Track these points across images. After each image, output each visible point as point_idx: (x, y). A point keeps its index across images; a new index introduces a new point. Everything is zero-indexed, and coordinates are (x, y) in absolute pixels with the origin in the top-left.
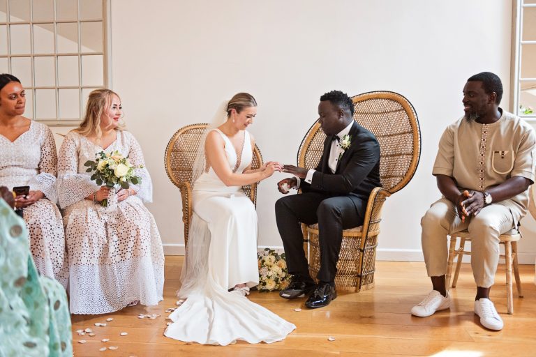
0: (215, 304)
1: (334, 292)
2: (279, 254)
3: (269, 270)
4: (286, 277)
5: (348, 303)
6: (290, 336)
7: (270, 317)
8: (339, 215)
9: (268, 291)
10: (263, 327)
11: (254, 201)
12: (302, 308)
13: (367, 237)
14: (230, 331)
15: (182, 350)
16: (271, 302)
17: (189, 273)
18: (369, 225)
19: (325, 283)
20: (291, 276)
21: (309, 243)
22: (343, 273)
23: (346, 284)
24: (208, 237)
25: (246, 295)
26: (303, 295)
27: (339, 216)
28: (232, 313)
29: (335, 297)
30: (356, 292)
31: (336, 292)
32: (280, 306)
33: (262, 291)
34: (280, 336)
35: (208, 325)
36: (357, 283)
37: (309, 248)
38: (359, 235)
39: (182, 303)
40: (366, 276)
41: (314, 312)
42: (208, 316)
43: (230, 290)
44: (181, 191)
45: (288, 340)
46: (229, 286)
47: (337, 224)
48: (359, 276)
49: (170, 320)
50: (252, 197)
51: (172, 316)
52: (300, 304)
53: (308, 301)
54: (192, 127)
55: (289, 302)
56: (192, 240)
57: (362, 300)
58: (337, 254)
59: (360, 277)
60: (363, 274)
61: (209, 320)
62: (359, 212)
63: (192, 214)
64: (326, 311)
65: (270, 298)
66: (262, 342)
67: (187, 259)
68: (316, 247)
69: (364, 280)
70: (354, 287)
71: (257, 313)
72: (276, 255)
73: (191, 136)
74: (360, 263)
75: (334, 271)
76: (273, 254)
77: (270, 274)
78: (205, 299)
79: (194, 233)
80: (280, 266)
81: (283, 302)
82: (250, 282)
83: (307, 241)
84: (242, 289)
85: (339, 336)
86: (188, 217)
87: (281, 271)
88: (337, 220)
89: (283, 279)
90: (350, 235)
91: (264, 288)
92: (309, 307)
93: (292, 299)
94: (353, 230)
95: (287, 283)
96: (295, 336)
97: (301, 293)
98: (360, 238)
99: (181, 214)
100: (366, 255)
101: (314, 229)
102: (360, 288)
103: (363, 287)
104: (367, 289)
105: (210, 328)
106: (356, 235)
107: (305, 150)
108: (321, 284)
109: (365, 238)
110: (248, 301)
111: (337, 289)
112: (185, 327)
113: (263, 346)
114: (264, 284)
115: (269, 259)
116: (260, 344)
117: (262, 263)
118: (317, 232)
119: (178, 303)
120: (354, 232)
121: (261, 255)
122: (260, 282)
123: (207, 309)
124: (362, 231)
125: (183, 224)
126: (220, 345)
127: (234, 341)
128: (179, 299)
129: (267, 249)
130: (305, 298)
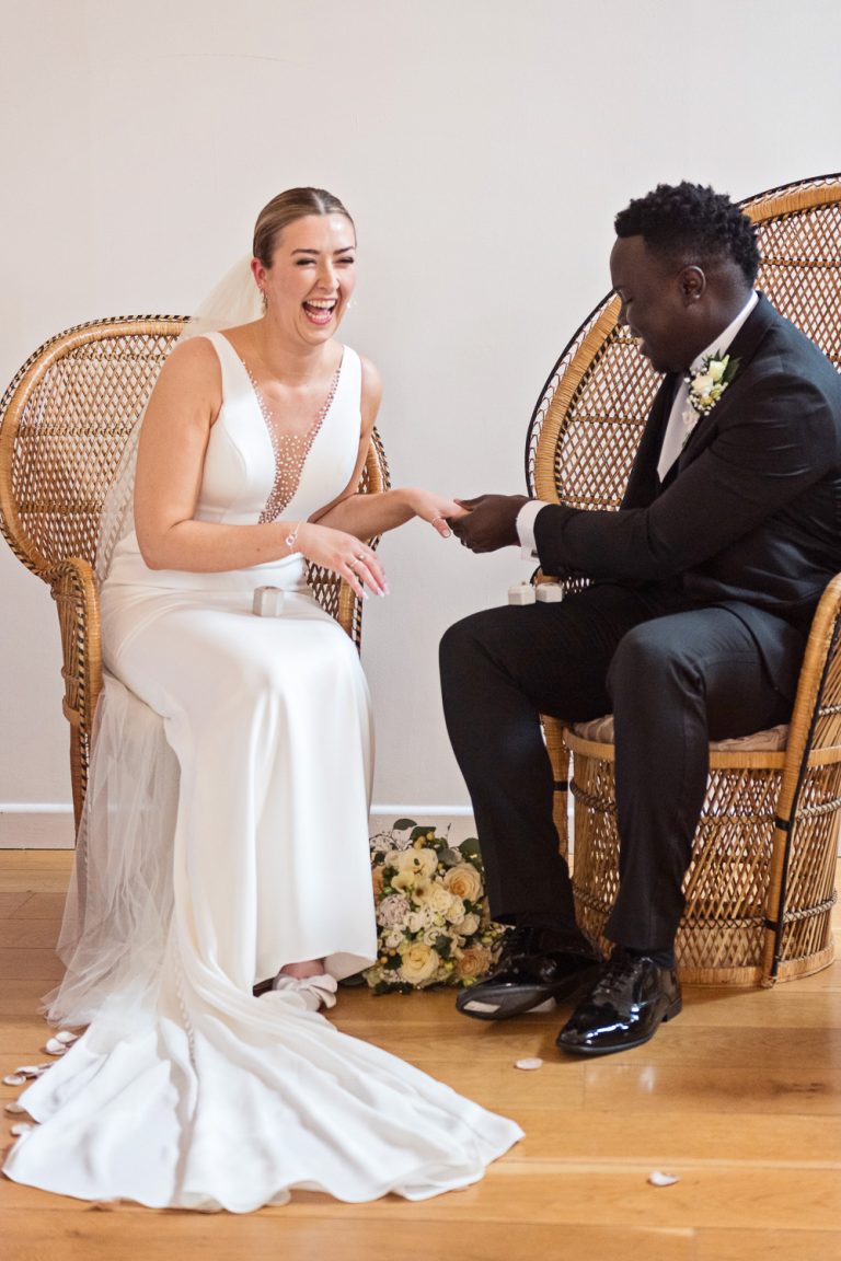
0: (202, 1046)
1: (671, 989)
2: (454, 842)
3: (414, 907)
4: (479, 935)
5: (726, 1032)
6: (499, 1169)
7: (422, 1095)
8: (694, 683)
9: (407, 989)
10: (392, 1137)
11: (353, 628)
12: (543, 1054)
13: (803, 768)
14: (264, 1153)
15: (77, 1234)
16: (420, 1036)
17: (91, 922)
18: (814, 722)
19: (636, 954)
20: (501, 929)
21: (571, 797)
22: (708, 913)
23: (720, 955)
24: (167, 776)
25: (322, 1008)
26: (547, 1006)
27: (697, 691)
28: (269, 1083)
29: (675, 1010)
30: (759, 985)
31: (679, 991)
32: (458, 1050)
33: (386, 989)
34: (460, 1170)
35: (174, 1129)
36: (763, 952)
37: (571, 811)
38: (775, 761)
39: (69, 1045)
40: (801, 923)
41: (594, 1072)
42: (174, 1096)
43: (260, 990)
44: (56, 593)
45: (491, 1186)
46: (258, 971)
47: (688, 720)
48: (768, 925)
49: (22, 1116)
50: (345, 616)
51: (31, 1100)
52: (536, 1042)
53: (567, 1028)
54: (98, 332)
55: (491, 1031)
56: (105, 789)
57: (784, 1019)
58: (686, 838)
59: (776, 927)
60: (788, 917)
61: (180, 1110)
62: (773, 669)
63: (101, 686)
64: (641, 1066)
65: (420, 1015)
66: (392, 1196)
67: (81, 867)
68: (600, 811)
69: (788, 940)
70: (752, 970)
71: (365, 1078)
72: (441, 848)
73: (94, 366)
74: (774, 871)
75: (673, 906)
76: (428, 844)
77: (417, 921)
78: (158, 1027)
79: (112, 762)
80: (455, 889)
81: (467, 1032)
82: (340, 956)
83: (563, 786)
84: (306, 984)
85: (691, 1166)
86: (87, 699)
87: (460, 909)
88: (688, 705)
89: (469, 941)
90: (739, 761)
91: (393, 977)
92: (570, 1051)
93: (506, 1022)
94: (748, 743)
95: (484, 956)
96: (518, 1168)
97: (542, 998)
98: (777, 772)
99: (59, 688)
100: (800, 837)
101: (592, 739)
102: (773, 972)
103: (786, 967)
104: (801, 974)
105: (186, 1142)
106: (760, 762)
107: (558, 419)
108: (623, 959)
109: (796, 775)
110: (331, 1031)
111: (681, 977)
112: (86, 1141)
113: (394, 1209)
114: (394, 961)
115: (412, 861)
116: (385, 1205)
117: (385, 878)
118: (608, 753)
119: (52, 1045)
120: (753, 750)
121: (383, 846)
122: (380, 954)
123: (166, 1067)
124: (784, 748)
125: (64, 728)
126: (224, 1211)
127: (278, 1196)
128: (56, 1030)
129: (402, 824)
130: (556, 1012)
